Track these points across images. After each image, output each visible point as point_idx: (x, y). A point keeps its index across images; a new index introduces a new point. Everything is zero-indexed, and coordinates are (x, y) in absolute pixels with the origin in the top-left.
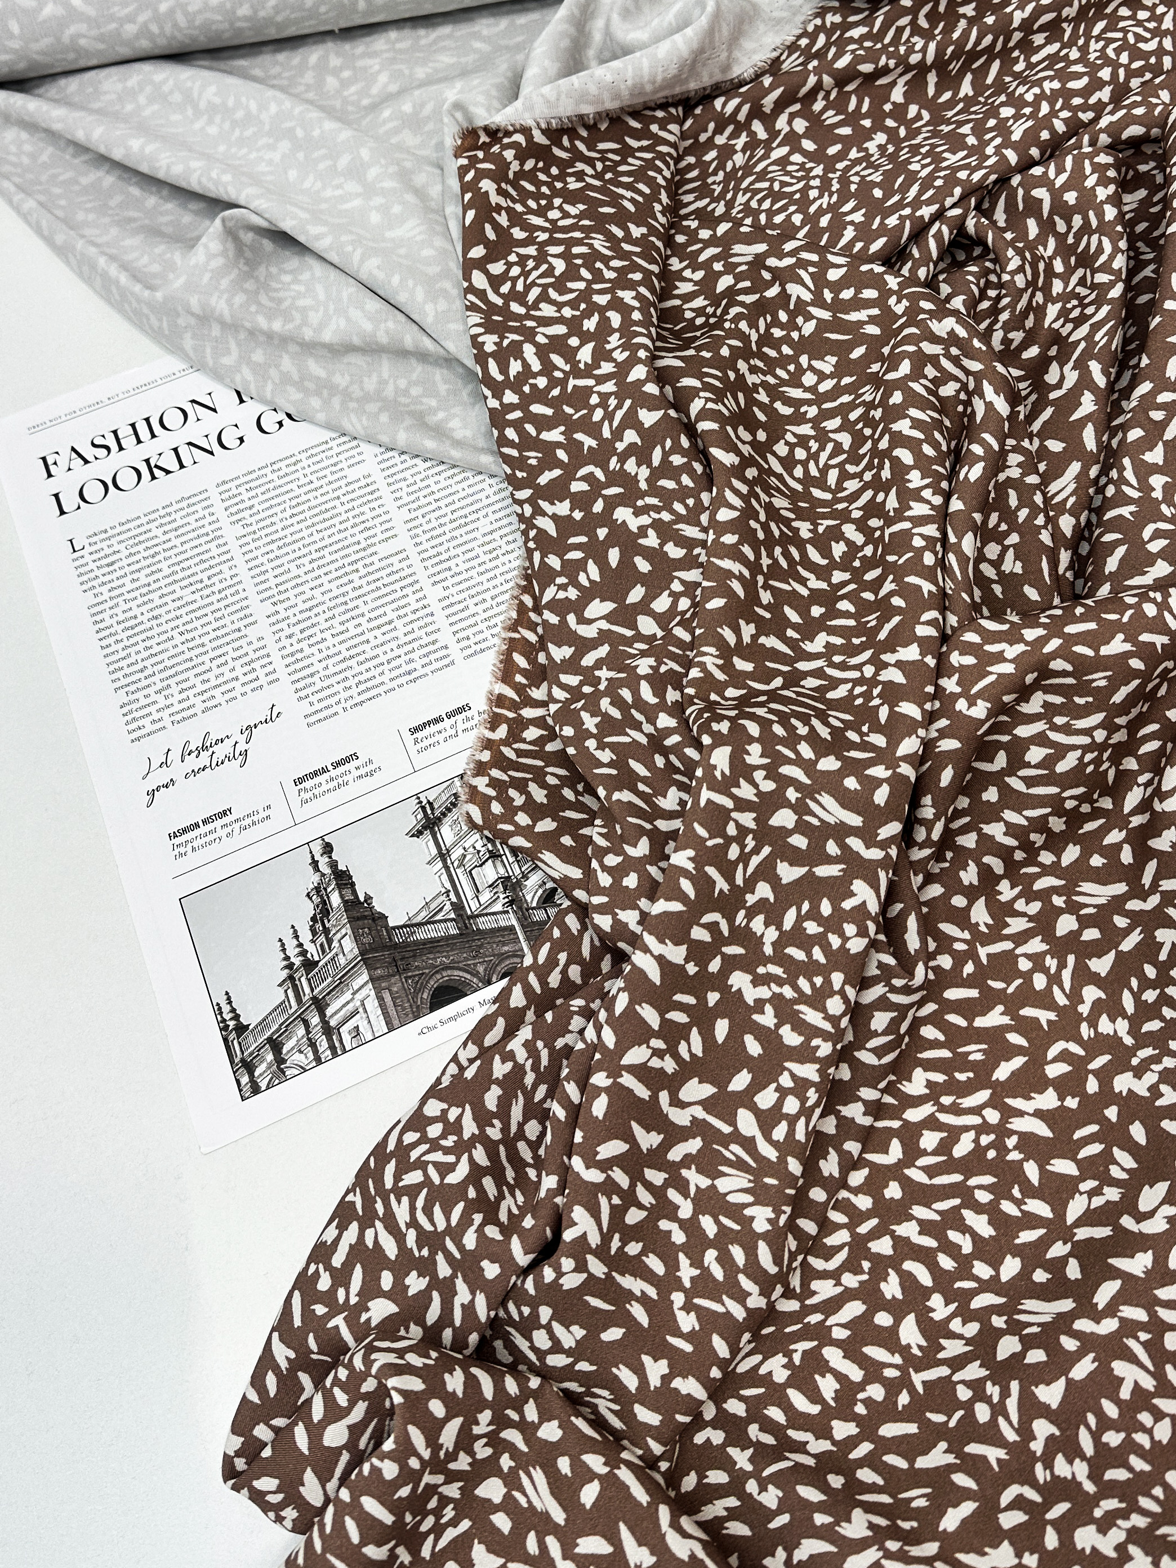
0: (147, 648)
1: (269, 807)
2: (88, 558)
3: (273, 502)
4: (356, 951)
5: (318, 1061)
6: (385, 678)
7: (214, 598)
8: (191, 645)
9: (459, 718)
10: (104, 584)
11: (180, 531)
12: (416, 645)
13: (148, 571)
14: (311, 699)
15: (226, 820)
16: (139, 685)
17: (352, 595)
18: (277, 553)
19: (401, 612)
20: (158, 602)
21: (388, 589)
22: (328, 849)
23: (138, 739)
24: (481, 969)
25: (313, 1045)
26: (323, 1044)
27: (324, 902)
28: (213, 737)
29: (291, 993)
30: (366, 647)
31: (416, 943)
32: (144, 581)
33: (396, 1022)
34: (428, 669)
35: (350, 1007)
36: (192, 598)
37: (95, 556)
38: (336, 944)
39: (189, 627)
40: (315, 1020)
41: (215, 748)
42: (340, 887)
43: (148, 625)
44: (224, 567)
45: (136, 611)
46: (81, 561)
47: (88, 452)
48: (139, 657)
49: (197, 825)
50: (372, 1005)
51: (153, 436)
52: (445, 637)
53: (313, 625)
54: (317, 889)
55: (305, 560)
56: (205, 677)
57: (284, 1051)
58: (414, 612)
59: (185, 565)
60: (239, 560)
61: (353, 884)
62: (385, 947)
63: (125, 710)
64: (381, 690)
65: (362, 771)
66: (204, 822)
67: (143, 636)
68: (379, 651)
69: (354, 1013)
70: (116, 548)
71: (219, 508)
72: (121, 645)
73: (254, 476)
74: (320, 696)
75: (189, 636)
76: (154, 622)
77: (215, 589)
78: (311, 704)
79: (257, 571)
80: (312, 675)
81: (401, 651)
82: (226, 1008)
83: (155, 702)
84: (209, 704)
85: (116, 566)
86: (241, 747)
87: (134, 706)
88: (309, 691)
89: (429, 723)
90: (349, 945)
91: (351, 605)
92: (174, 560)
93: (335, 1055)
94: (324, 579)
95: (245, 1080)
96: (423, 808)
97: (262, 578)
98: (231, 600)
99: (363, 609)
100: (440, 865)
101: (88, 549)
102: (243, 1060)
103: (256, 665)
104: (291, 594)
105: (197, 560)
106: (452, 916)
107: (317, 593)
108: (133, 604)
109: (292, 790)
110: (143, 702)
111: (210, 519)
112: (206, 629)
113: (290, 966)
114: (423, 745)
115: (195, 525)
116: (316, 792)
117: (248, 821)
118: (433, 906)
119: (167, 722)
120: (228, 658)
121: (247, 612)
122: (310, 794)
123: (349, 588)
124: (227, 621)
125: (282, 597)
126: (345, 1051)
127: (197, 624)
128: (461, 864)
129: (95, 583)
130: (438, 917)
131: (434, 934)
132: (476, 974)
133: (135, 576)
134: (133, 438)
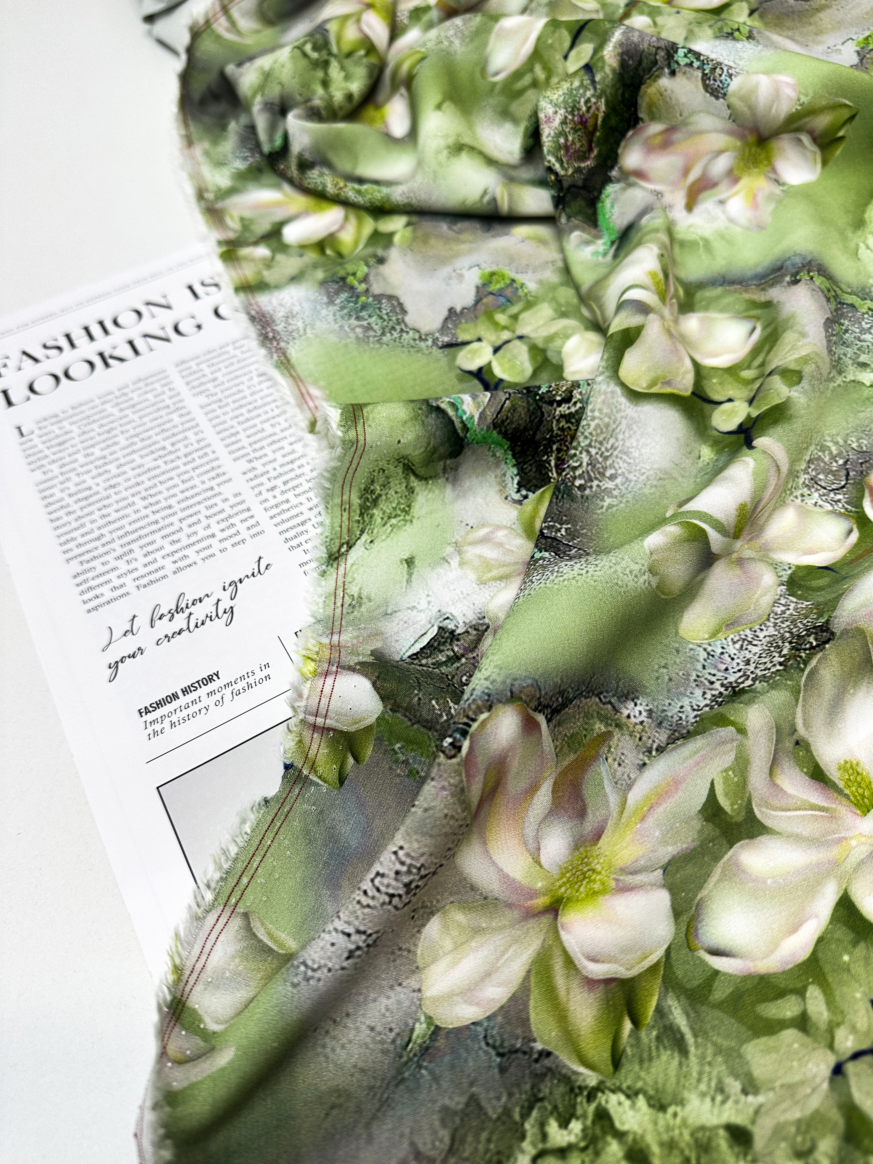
0: (103, 516)
1: (267, 666)
2: (37, 441)
7: (179, 463)
8: (155, 508)
10: (54, 461)
14: (305, 546)
20: (114, 471)
23: (96, 608)
28: (190, 597)
32: (99, 454)
37: (45, 438)
39: (151, 492)
41: (192, 609)
45: (91, 483)
47: (38, 352)
48: (94, 526)
49: (175, 696)
51: (107, 333)
53: (298, 476)
56: (175, 537)
59: (144, 436)
60: (205, 426)
63: (79, 580)
66: (185, 692)
67: (99, 505)
70: (67, 429)
71: (179, 384)
72: (74, 516)
75: (151, 500)
76: (111, 491)
77: (179, 454)
79: (227, 433)
80: (303, 523)
83: (114, 569)
84: (181, 564)
85: (67, 445)
86: (224, 605)
87: (90, 575)
88: (301, 539)
92: (132, 432)
97: (233, 439)
98: (198, 462)
101: (37, 433)
103: (235, 520)
104: (268, 450)
107: (297, 447)
108: (86, 477)
110: (101, 569)
111: (169, 394)
112: (172, 492)
115: (153, 400)
117: (242, 684)
119: (130, 586)
120: (201, 516)
124: (196, 481)
125: (258, 454)
127: (161, 488)
129: (44, 462)
133: (89, 451)
134: (87, 338)
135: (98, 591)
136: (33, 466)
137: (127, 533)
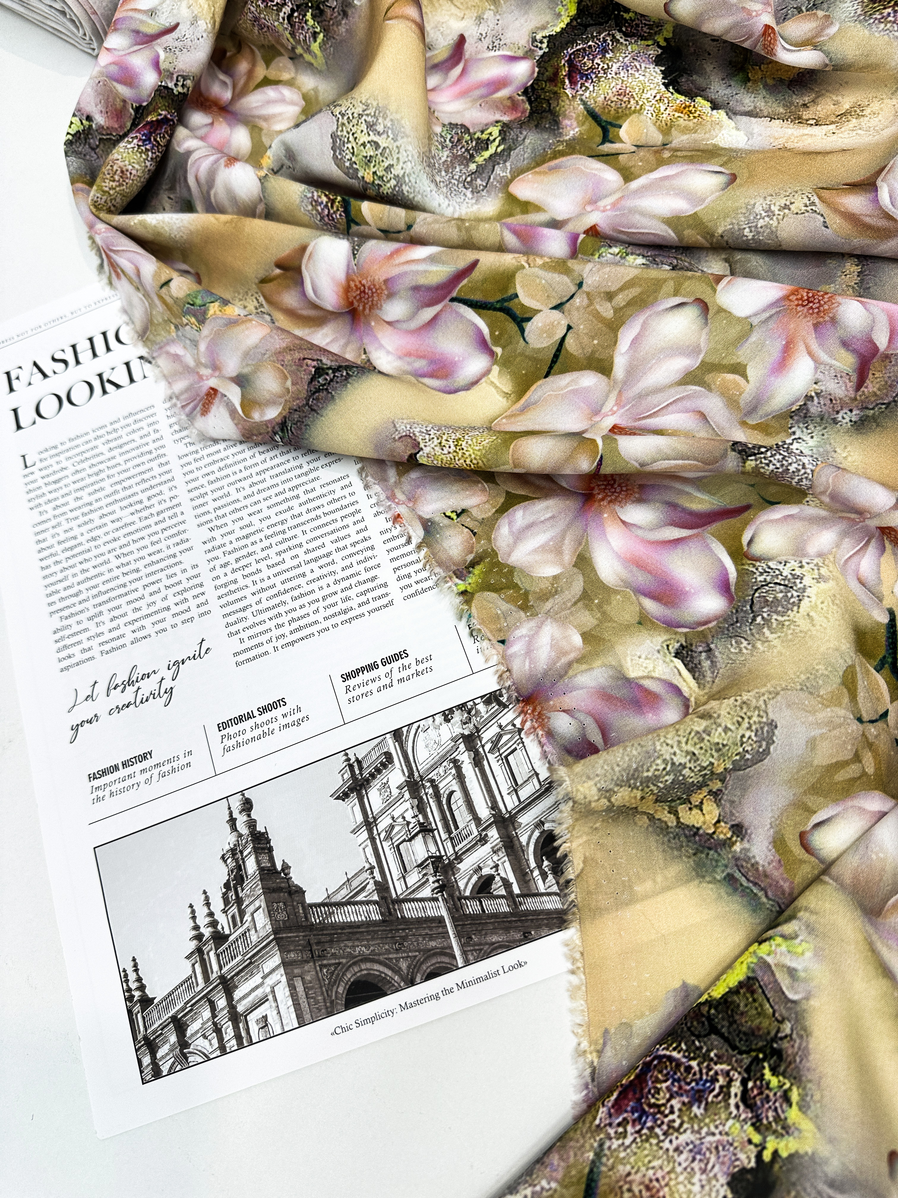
0: (84, 571)
1: (190, 753)
2: (38, 475)
4: (269, 928)
5: (223, 1050)
6: (319, 617)
8: (125, 569)
9: (396, 665)
10: (50, 501)
11: (126, 448)
12: (353, 581)
13: (91, 489)
14: (243, 635)
15: (145, 764)
16: (73, 610)
17: (291, 523)
19: (341, 544)
20: (97, 522)
21: (329, 518)
22: (247, 806)
23: (67, 668)
24: (404, 965)
25: (218, 1031)
26: (229, 1032)
27: (239, 868)
28: (141, 671)
29: (198, 967)
30: (302, 581)
31: (334, 926)
32: (87, 499)
33: (307, 1017)
34: (364, 609)
35: (259, 993)
36: (131, 519)
37: (44, 473)
38: (248, 917)
39: (125, 550)
40: (222, 1003)
41: (141, 684)
42: (257, 851)
43: (87, 546)
44: (164, 488)
45: (76, 532)
46: (31, 478)
47: (48, 366)
49: (116, 768)
50: (283, 993)
52: (386, 574)
53: (250, 554)
54: (233, 851)
55: (246, 484)
56: (137, 605)
57: (189, 1033)
58: (353, 545)
59: (126, 484)
60: (180, 481)
61: (270, 850)
62: (299, 927)
64: (314, 629)
65: (289, 720)
66: (125, 764)
67: (80, 558)
68: (314, 586)
69: (263, 1001)
70: (63, 465)
71: (164, 426)
74: (251, 632)
75: (124, 560)
76: (93, 544)
77: (153, 511)
78: (242, 641)
79: (196, 493)
80: (244, 609)
81: (338, 588)
82: (132, 976)
83: (86, 630)
84: (139, 635)
85: (61, 484)
86: (166, 684)
87: (67, 632)
88: (240, 626)
89: (362, 670)
90: (262, 920)
91: (289, 534)
92: (117, 479)
93: (240, 1046)
94: (263, 505)
95: (147, 1060)
96: (351, 766)
97: (201, 501)
98: (169, 523)
99: (302, 539)
100: (365, 835)
101: (39, 465)
102: (145, 1038)
103: (188, 595)
104: (228, 520)
105: (138, 479)
106: (376, 897)
107: (255, 519)
108: (74, 524)
109: (215, 735)
110: (76, 628)
111: (154, 436)
113: (199, 937)
114: (354, 694)
115: (139, 442)
116: (240, 739)
117: (167, 768)
118: (355, 884)
119: (95, 652)
120: (161, 585)
121: (184, 536)
122: (233, 742)
123: (288, 515)
124: (162, 546)
125: (219, 523)
126: (251, 1043)
127: (133, 547)
128: (388, 837)
129: (41, 501)
130: (360, 898)
131: (353, 918)
132: (397, 971)
133: (79, 494)
134: (90, 352)
135: (70, 651)
137: (100, 593)
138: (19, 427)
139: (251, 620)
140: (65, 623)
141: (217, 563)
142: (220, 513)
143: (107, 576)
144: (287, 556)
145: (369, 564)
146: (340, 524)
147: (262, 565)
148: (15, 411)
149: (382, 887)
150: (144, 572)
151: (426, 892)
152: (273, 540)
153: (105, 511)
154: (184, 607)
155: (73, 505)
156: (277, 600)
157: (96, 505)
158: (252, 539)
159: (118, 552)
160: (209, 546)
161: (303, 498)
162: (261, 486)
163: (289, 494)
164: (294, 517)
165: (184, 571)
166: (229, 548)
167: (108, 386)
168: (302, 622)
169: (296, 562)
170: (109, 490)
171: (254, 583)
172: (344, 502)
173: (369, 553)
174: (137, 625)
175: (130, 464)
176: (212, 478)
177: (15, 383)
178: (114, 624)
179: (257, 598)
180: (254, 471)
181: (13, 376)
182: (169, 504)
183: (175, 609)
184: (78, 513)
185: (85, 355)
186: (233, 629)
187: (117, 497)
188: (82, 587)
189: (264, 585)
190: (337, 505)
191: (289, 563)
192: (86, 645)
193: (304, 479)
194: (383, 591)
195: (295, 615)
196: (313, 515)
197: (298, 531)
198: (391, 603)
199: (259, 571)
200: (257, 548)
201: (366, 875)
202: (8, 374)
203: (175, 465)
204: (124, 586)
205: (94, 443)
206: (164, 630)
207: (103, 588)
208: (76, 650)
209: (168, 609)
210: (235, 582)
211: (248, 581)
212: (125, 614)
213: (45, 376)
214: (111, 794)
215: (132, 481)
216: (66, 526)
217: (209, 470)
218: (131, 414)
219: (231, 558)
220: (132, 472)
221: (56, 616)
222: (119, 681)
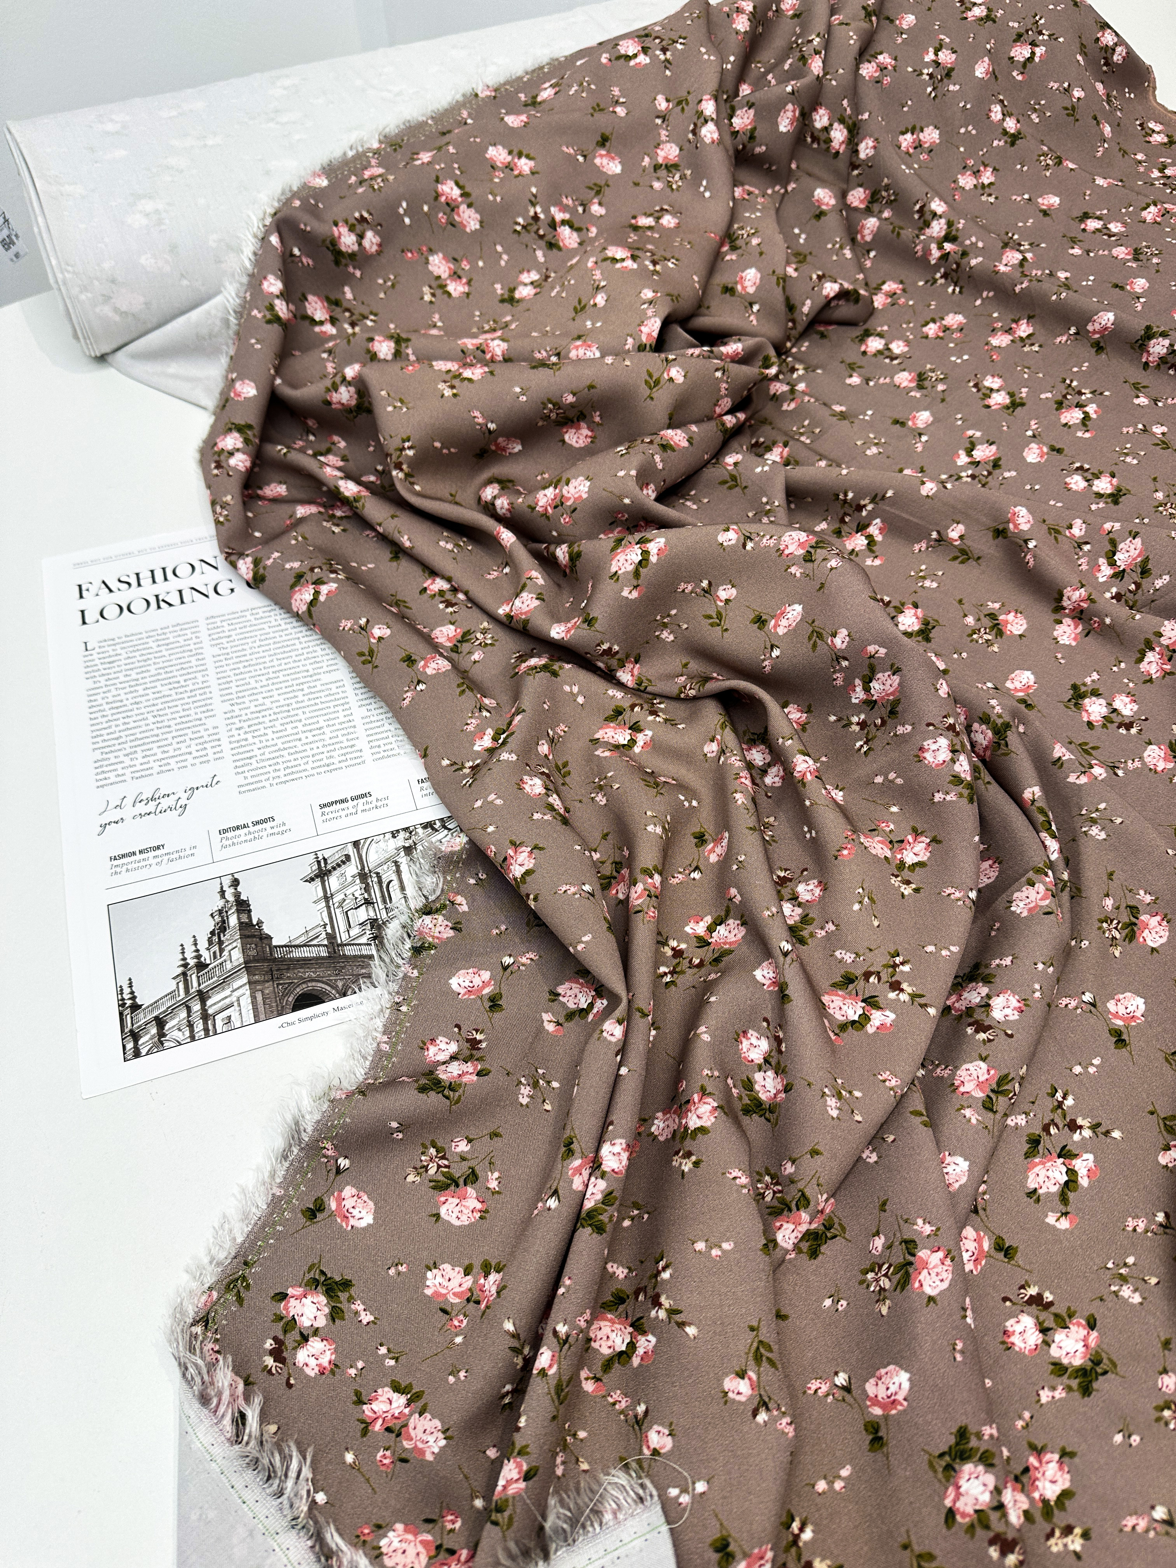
0: (125, 723)
1: (195, 847)
2: (95, 656)
3: (247, 635)
4: (242, 960)
5: (193, 1038)
6: (308, 767)
7: (185, 695)
8: (159, 725)
9: (361, 801)
10: (103, 675)
11: (171, 646)
12: (337, 746)
13: (139, 670)
14: (247, 774)
15: (158, 852)
16: (113, 749)
17: (295, 706)
18: (242, 670)
19: (331, 723)
20: (141, 692)
21: (324, 706)
22: (235, 883)
23: (102, 786)
24: (340, 984)
25: (191, 1026)
26: (199, 1026)
27: (223, 922)
28: (162, 792)
29: (181, 985)
30: (298, 743)
31: (291, 959)
32: (134, 676)
33: (262, 1017)
34: (343, 765)
35: (227, 1001)
36: (169, 692)
37: (101, 656)
38: (226, 953)
39: (161, 713)
40: (196, 1007)
41: (161, 800)
42: (238, 911)
43: (130, 707)
44: (199, 675)
45: (123, 697)
46: (90, 658)
47: (114, 585)
48: (118, 729)
49: (134, 853)
50: (246, 1001)
51: (166, 579)
52: (362, 743)
53: (260, 723)
54: (220, 912)
55: (263, 678)
56: (166, 749)
57: (167, 1027)
58: (341, 724)
59: (168, 670)
60: (212, 672)
61: (250, 911)
62: (265, 960)
63: (97, 765)
64: (303, 774)
65: (276, 830)
66: (141, 852)
67: (124, 715)
68: (307, 747)
69: (231, 1006)
70: (119, 652)
71: (204, 635)
72: (106, 719)
73: (236, 615)
74: (254, 773)
75: (159, 719)
76: (135, 706)
77: (187, 689)
78: (245, 778)
79: (224, 680)
80: (250, 758)
81: (325, 750)
82: (127, 990)
83: (121, 762)
84: (164, 768)
85: (115, 664)
86: (182, 802)
87: (105, 763)
88: (246, 769)
89: (336, 802)
90: (237, 957)
91: (292, 713)
92: (161, 665)
93: (207, 1035)
94: (275, 693)
95: (130, 1045)
96: (319, 862)
97: (227, 686)
98: (198, 698)
99: (302, 717)
100: (324, 904)
101: (97, 650)
102: (131, 1031)
103: (207, 745)
104: (246, 700)
105: (179, 667)
106: (325, 942)
107: (267, 701)
108: (122, 692)
109: (216, 837)
110: (113, 760)
111: (195, 640)
112: (174, 716)
113: (185, 965)
114: (328, 817)
115: (183, 643)
116: (235, 841)
117: (176, 855)
118: (311, 934)
119: (128, 777)
120: (187, 738)
121: (210, 707)
122: (230, 842)
123: (293, 701)
124: (192, 712)
125: (239, 701)
126: (215, 1033)
127: (168, 711)
128: (341, 905)
129: (96, 674)
130: (315, 942)
131: (307, 955)
132: (335, 987)
133: (128, 673)
134: (151, 580)
135: (107, 775)
136: (88, 676)
137: (136, 739)
138: (84, 623)
139: (255, 765)
140: (105, 756)
141: (234, 727)
142: (240, 695)
143: (144, 728)
144: (289, 727)
145: (350, 737)
146: (332, 710)
147: (269, 731)
148: (83, 612)
149: (331, 937)
150: (174, 728)
151: (364, 940)
152: (279, 716)
153: (148, 685)
154: (204, 753)
155: (122, 679)
156: (277, 754)
157: (141, 681)
158: (263, 713)
159: (156, 713)
160: (229, 715)
161: (306, 691)
162: (275, 681)
163: (295, 688)
164: (298, 702)
165: (207, 729)
166: (244, 718)
167: (162, 604)
168: (294, 770)
169: (295, 731)
170: (153, 672)
171: (261, 742)
172: (337, 696)
173: (352, 730)
174: (163, 762)
175: (172, 657)
176: (237, 672)
177: (85, 593)
178: (146, 760)
179: (262, 751)
180: (271, 670)
181: (84, 588)
182: (201, 685)
183: (195, 754)
184: (127, 685)
185: (146, 580)
186: (240, 770)
187: (160, 677)
188: (122, 734)
189: (268, 744)
190: (332, 698)
191: (289, 731)
192: (120, 772)
193: (309, 679)
194: (359, 754)
195: (289, 764)
196: (312, 702)
197: (300, 712)
198: (364, 762)
199: (265, 734)
200: (267, 719)
201: (321, 929)
202: (80, 586)
203: (209, 662)
204: (157, 735)
205: (145, 640)
206: (185, 767)
207: (139, 736)
208: (112, 775)
209: (190, 753)
210: (246, 740)
211: (256, 740)
212: (155, 754)
213: (111, 591)
214: (127, 870)
215: (174, 668)
216: (115, 693)
217: (236, 666)
218: (178, 624)
219: (245, 725)
220: (174, 662)
221: (99, 752)
222: (144, 797)
